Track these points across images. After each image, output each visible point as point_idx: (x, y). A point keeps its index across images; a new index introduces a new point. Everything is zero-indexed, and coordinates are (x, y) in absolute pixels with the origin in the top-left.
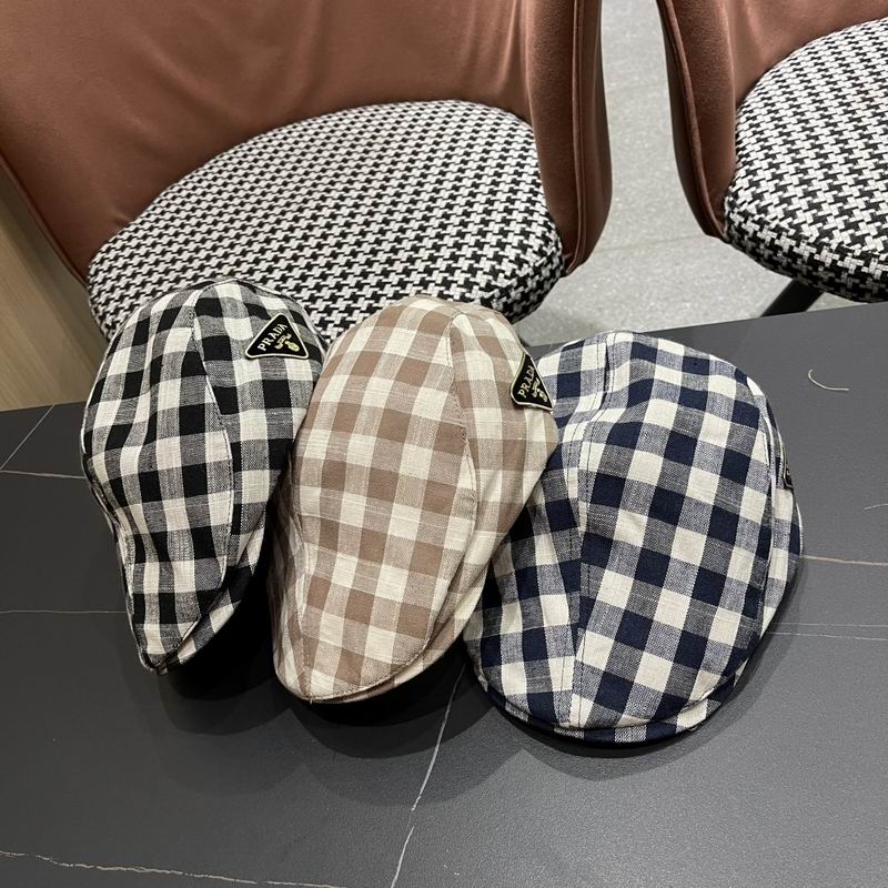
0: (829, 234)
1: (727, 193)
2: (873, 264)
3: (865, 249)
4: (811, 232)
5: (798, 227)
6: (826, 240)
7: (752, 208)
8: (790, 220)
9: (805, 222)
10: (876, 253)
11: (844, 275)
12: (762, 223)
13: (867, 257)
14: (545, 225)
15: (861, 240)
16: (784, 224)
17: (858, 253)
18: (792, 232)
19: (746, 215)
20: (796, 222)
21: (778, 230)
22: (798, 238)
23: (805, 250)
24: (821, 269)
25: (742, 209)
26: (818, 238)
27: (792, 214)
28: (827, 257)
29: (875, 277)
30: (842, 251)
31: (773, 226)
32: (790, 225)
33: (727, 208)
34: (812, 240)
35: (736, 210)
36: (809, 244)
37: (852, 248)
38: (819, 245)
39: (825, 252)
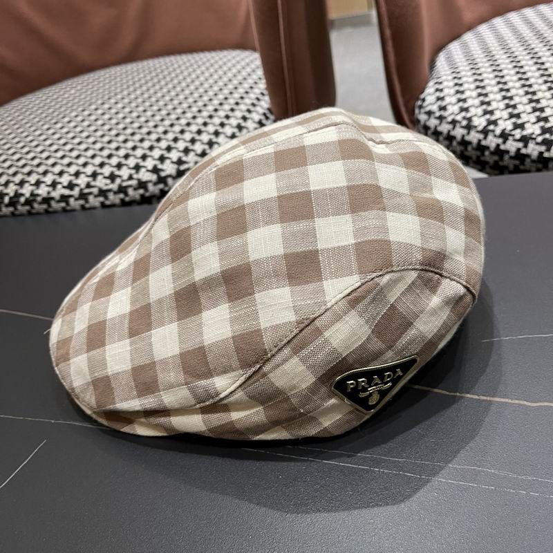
0: (495, 123)
1: (418, 99)
2: (531, 145)
3: (525, 133)
4: (480, 122)
5: (469, 120)
6: (491, 127)
7: (435, 108)
8: (463, 114)
9: (476, 115)
10: (534, 136)
11: (506, 157)
12: (441, 118)
13: (525, 140)
14: (264, 114)
15: (522, 126)
16: (459, 118)
17: (518, 137)
18: (464, 123)
19: (429, 113)
20: (469, 115)
21: (454, 122)
22: (469, 127)
23: (474, 137)
24: (487, 153)
25: (428, 109)
26: (485, 127)
27: (466, 110)
28: (492, 142)
29: (532, 157)
30: (504, 136)
31: (450, 119)
32: (464, 118)
33: (417, 111)
34: (480, 128)
35: (423, 111)
36: (478, 132)
37: (513, 133)
38: (485, 132)
39: (490, 137)
